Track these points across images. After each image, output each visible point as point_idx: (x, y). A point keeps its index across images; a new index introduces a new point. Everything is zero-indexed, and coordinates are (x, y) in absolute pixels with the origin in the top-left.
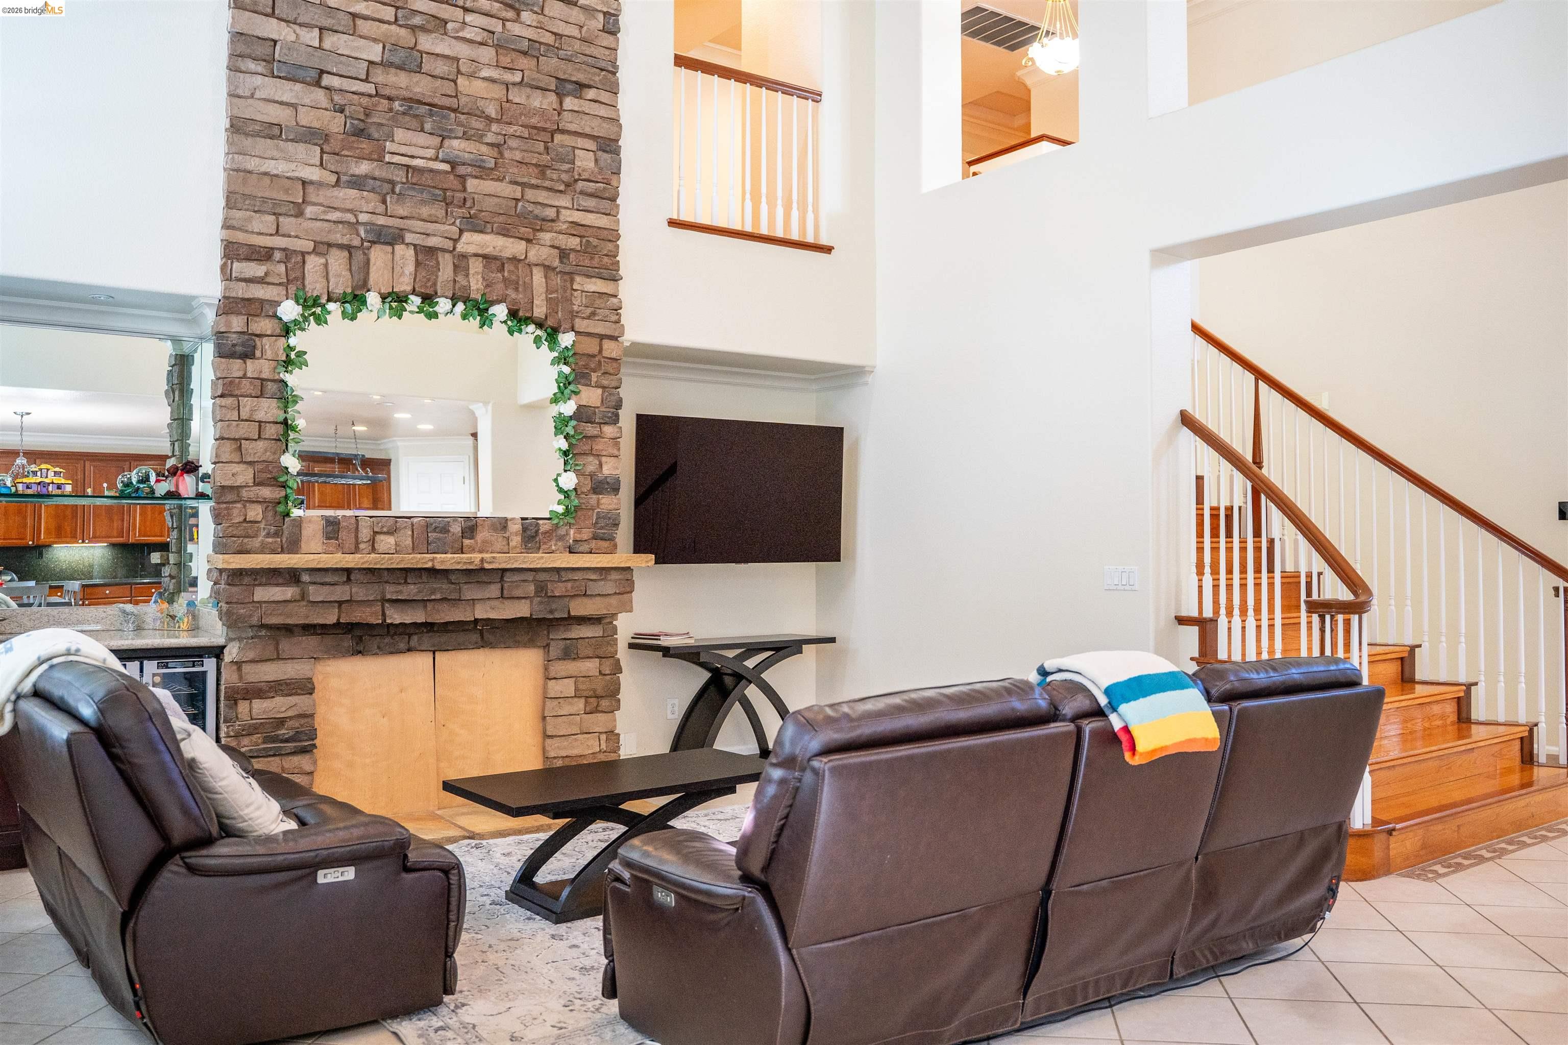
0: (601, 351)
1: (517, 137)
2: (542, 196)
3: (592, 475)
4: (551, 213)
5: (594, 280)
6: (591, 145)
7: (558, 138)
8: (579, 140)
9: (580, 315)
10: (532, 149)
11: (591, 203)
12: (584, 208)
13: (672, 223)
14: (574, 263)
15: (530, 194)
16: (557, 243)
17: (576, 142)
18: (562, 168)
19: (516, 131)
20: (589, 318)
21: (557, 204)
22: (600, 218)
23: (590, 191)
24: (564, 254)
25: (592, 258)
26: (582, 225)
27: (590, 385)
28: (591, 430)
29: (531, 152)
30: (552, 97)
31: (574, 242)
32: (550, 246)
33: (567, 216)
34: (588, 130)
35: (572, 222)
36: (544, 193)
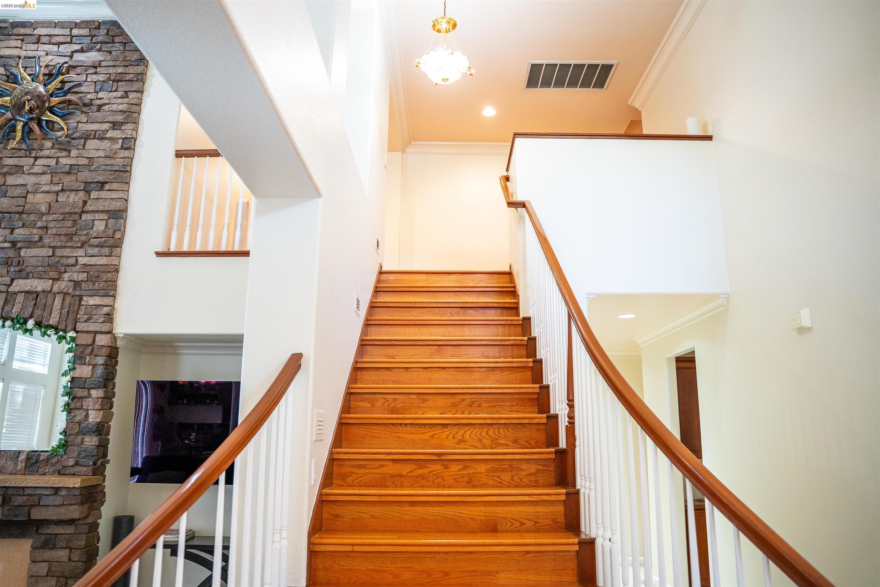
0: (94, 341)
1: (54, 220)
2: (66, 252)
3: (80, 423)
4: (72, 261)
5: (94, 297)
6: (105, 216)
7: (84, 217)
8: (96, 215)
9: (81, 320)
10: (64, 226)
11: (96, 251)
12: (91, 255)
13: (159, 254)
14: (83, 289)
15: (59, 252)
16: (71, 278)
17: (95, 217)
18: (83, 233)
19: (54, 218)
20: (86, 321)
21: (76, 255)
22: (101, 259)
23: (95, 244)
24: (77, 284)
25: (94, 284)
26: (89, 265)
27: (85, 364)
28: (80, 393)
29: (63, 227)
30: (81, 194)
31: (83, 276)
32: (69, 281)
33: (82, 261)
34: (101, 208)
35: (84, 264)
36: (68, 250)
